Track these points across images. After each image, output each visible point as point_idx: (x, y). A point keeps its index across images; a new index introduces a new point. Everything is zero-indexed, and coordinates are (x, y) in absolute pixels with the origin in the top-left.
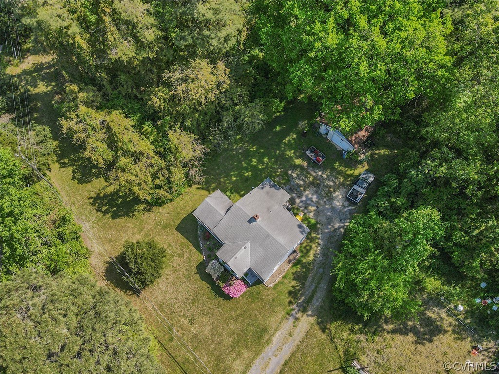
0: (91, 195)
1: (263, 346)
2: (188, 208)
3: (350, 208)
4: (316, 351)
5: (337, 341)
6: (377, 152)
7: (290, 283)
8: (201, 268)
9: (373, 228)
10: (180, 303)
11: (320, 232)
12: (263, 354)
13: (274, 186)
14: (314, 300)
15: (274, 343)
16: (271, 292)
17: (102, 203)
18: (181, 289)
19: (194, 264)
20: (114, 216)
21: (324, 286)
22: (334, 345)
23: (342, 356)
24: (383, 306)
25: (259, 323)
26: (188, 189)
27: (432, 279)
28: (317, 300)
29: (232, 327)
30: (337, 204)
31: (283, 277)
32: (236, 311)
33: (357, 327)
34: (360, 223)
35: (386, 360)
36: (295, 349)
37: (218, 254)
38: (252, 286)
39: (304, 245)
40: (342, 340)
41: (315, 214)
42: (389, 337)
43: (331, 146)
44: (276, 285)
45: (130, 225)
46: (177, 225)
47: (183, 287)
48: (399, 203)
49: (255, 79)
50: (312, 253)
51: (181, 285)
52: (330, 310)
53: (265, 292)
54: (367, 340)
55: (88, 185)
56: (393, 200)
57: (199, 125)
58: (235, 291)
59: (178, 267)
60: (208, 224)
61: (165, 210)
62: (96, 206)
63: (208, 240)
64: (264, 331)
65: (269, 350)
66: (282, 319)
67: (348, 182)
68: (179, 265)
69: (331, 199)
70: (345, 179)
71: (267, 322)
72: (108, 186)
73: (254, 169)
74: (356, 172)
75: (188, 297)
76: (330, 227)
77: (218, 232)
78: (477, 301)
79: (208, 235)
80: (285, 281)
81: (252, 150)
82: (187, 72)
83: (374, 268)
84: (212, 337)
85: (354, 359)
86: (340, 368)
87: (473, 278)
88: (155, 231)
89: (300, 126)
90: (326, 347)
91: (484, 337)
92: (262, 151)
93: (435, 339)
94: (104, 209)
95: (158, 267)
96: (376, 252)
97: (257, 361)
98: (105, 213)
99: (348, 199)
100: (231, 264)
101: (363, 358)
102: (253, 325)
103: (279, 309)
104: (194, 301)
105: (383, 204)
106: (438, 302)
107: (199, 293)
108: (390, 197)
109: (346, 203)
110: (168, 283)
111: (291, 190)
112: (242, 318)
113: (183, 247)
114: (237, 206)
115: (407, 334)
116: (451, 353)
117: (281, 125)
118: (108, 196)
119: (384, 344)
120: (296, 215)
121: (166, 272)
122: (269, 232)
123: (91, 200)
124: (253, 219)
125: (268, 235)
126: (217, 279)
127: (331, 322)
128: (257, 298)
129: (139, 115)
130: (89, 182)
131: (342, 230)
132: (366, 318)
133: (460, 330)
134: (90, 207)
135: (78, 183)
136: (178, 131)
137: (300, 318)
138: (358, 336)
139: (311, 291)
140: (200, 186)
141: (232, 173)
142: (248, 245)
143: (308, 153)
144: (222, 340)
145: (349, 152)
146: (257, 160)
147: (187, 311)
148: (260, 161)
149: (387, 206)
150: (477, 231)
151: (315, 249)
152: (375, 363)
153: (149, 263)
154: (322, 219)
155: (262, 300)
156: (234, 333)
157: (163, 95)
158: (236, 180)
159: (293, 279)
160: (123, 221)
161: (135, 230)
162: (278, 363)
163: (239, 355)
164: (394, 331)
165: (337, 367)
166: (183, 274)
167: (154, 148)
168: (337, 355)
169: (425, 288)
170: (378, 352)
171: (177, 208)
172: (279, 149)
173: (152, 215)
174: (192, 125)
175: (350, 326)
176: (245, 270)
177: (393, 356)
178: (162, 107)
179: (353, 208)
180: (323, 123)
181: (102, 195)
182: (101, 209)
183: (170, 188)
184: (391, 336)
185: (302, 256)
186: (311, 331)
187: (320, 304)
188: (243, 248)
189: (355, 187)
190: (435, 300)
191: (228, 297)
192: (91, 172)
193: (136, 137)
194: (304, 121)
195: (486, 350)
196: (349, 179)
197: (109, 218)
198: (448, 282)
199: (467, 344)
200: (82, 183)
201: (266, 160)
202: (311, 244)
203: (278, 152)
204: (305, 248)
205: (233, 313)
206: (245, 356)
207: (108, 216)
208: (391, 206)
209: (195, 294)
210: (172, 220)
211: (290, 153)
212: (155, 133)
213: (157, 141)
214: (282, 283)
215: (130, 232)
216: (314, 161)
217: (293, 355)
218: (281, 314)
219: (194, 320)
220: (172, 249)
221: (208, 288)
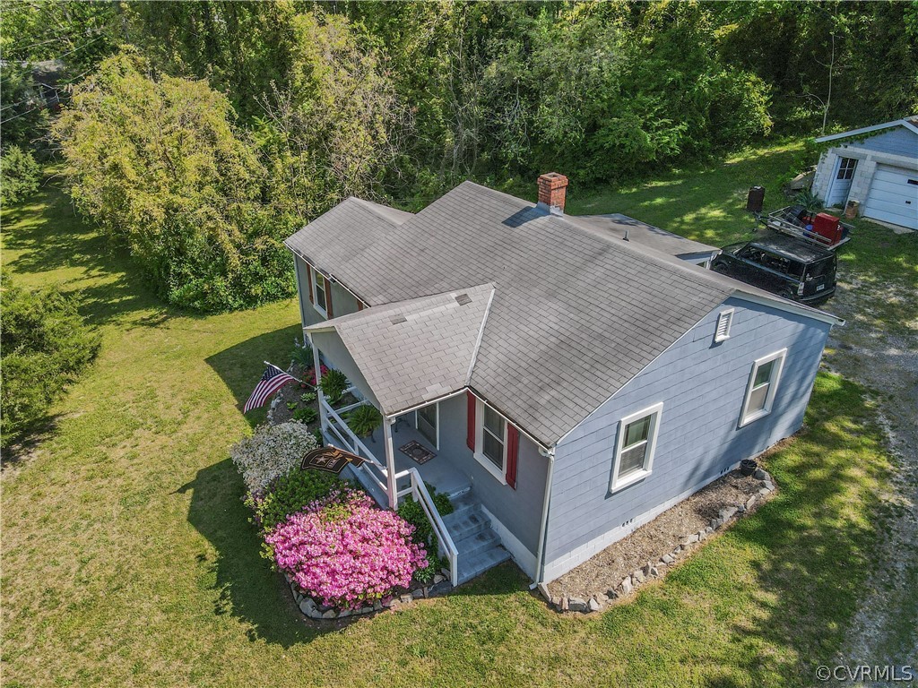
2: (290, 318)
18: (62, 546)
31: (671, 578)
38: (464, 590)
44: (625, 610)
46: (221, 349)
47: (83, 537)
51: (76, 528)
53: (540, 643)
55: (36, 276)
59: (123, 464)
61: (207, 326)
68: (133, 457)
75: (68, 586)
80: (687, 602)
104: (80, 614)
107: (135, 579)
113: (196, 404)
117: (671, 197)
122: (614, 238)
128: (479, 665)
130: (45, 271)
135: (14, 271)
142: (484, 295)
154: (880, 379)
166: (125, 489)
171: (254, 322)
173: (156, 333)
188: (452, 294)
200: (22, 272)
209: (111, 580)
210: (217, 342)
214: (664, 609)
221: (202, 558)
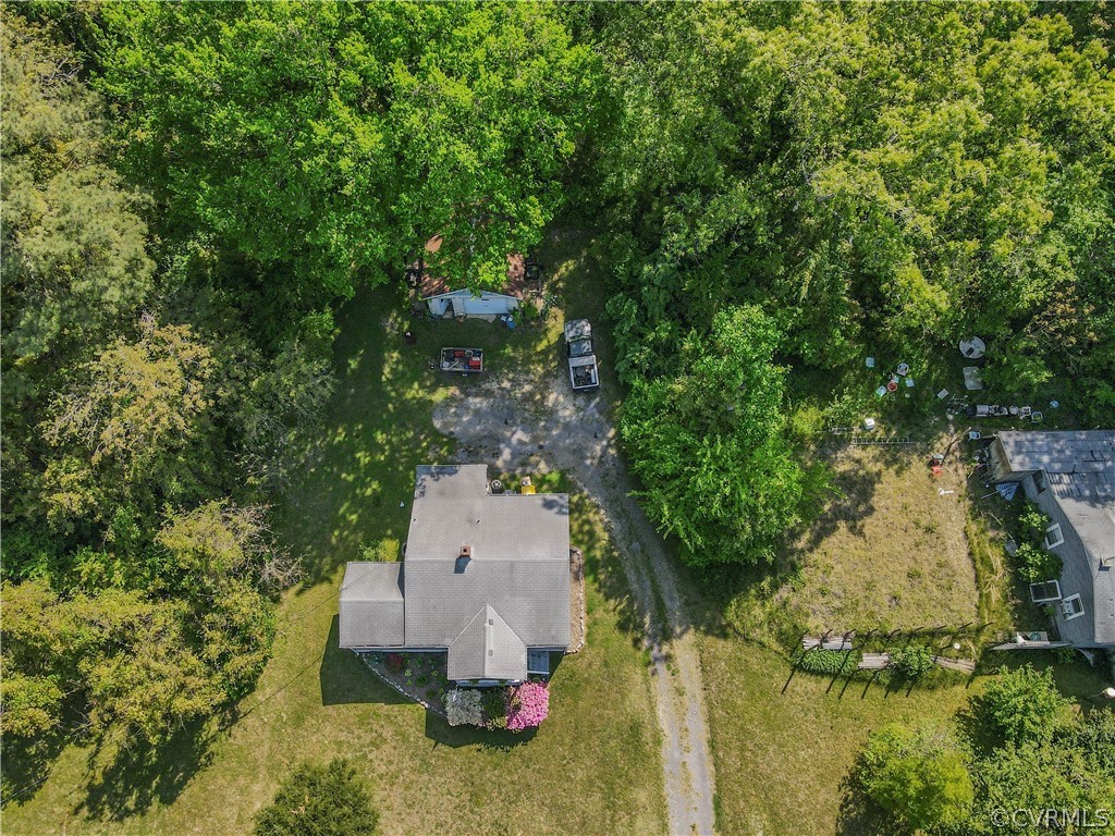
0: (75, 802)
1: (655, 754)
2: (312, 645)
3: (592, 405)
4: (739, 679)
5: (756, 634)
6: (556, 277)
7: (606, 611)
8: (437, 728)
9: (663, 407)
10: (454, 827)
11: (580, 484)
12: (667, 768)
13: (441, 472)
14: (668, 603)
15: (666, 732)
16: (590, 653)
17: (116, 795)
18: (433, 801)
19: (416, 732)
20: (169, 795)
21: (662, 566)
22: (755, 645)
23: (780, 649)
24: (780, 516)
25: (617, 723)
26: (279, 612)
27: (801, 413)
28: (672, 599)
29: (581, 774)
30: (567, 413)
31: (588, 613)
32: (562, 744)
33: (765, 584)
34: (636, 417)
35: (843, 594)
36: (705, 708)
37: (452, 675)
38: (551, 674)
39: (575, 527)
40: (760, 625)
41: (548, 463)
42: (816, 556)
43: (474, 325)
44: (588, 635)
45: (220, 781)
46: (318, 694)
47: (434, 792)
48: (664, 335)
49: (238, 306)
50: (599, 528)
51: (425, 794)
52: (704, 595)
53: (582, 664)
54: (794, 590)
55: (50, 789)
56: (651, 336)
57: (198, 475)
58: (533, 712)
59: (393, 768)
60: (386, 640)
61: (268, 690)
62: (108, 814)
63: (403, 669)
64: (635, 728)
65: (669, 752)
66: (646, 682)
67: (553, 365)
68: (391, 762)
69: (551, 414)
70: (545, 362)
71: (628, 709)
72: (97, 752)
73: (374, 470)
74: (553, 337)
75: (457, 801)
76: (588, 462)
77: (419, 637)
78: (881, 392)
79: (395, 660)
80: (597, 616)
81: (337, 439)
82: (99, 391)
83: (723, 470)
84: (562, 826)
85: (802, 638)
86: (793, 671)
87: (850, 364)
88: (285, 745)
89: (388, 330)
90: (748, 658)
91: (929, 437)
92: (360, 427)
93: (875, 499)
94: (131, 803)
95: (359, 803)
96: (706, 442)
97: (667, 790)
98: (142, 807)
99: (577, 392)
100: (492, 672)
101: (811, 623)
102: (610, 737)
103: (627, 669)
104: (475, 798)
105: (641, 355)
106: (836, 441)
107: (472, 776)
108: (642, 336)
109: (580, 401)
110: (400, 814)
111: (473, 456)
112: (583, 745)
113: (368, 724)
114: (412, 562)
115: (835, 528)
116: (912, 500)
117: (354, 355)
118: (115, 770)
119: (819, 573)
120: (518, 490)
121: (378, 796)
122: (508, 557)
123: (85, 812)
124: (462, 562)
125: (512, 565)
126: (485, 721)
127: (722, 612)
128: (577, 686)
129: (44, 556)
130: (44, 780)
131: (612, 451)
132: (770, 559)
133: (893, 455)
134: (96, 826)
135: (21, 804)
136: (177, 519)
137: (672, 652)
138: (777, 596)
139: (649, 592)
140: (300, 585)
141: (341, 511)
142: (491, 612)
143: (446, 366)
144: (583, 812)
145: (513, 312)
146: (366, 450)
147: (479, 825)
148: (373, 448)
149: (650, 353)
150: (804, 290)
151: (597, 518)
152: (833, 613)
153: (337, 813)
154: (565, 459)
155: (587, 681)
156: (591, 782)
157: (72, 476)
158: (359, 516)
159: (607, 600)
160: (196, 788)
161: (242, 781)
162: (700, 757)
163: (631, 809)
164: (815, 543)
165: (789, 673)
166: (413, 770)
167: (140, 593)
168: (772, 654)
169: (803, 435)
170: (823, 594)
171: (290, 665)
172: (390, 400)
173: (249, 721)
174: (186, 485)
175: (753, 592)
176: (523, 658)
177: (846, 578)
178: (91, 499)
179: (598, 400)
180: (430, 295)
181: (99, 780)
182: (126, 809)
183: (246, 640)
184: (820, 551)
185: (589, 550)
186: (705, 655)
187: (682, 600)
188: (487, 625)
189: (574, 362)
190: (831, 440)
191: (529, 733)
192: (28, 757)
193: (81, 604)
194: (389, 316)
195: (948, 453)
196: (551, 357)
197: (159, 811)
198: (825, 399)
199: (918, 467)
200: (29, 797)
201: (380, 437)
202: (584, 517)
203: (390, 406)
204: (581, 531)
205: (561, 749)
206: (643, 800)
207: (153, 808)
208: (656, 349)
209: (466, 785)
210: (301, 693)
211: (414, 392)
212: (118, 563)
213: (135, 574)
214: (595, 624)
215: (233, 795)
216: (469, 373)
217: (711, 720)
218: (637, 675)
219: (506, 830)
220: (350, 745)
221: (480, 750)
